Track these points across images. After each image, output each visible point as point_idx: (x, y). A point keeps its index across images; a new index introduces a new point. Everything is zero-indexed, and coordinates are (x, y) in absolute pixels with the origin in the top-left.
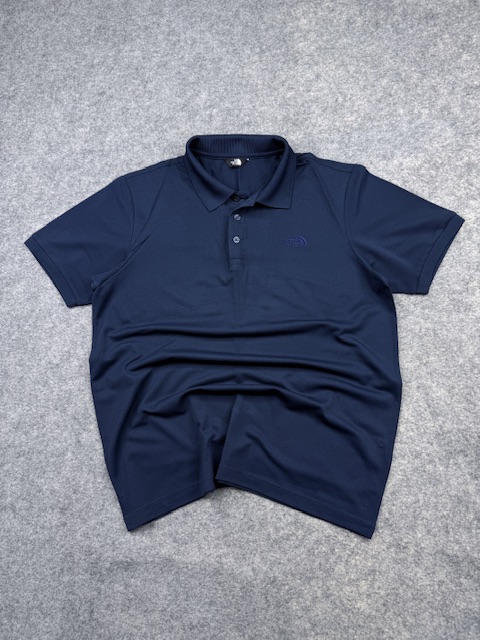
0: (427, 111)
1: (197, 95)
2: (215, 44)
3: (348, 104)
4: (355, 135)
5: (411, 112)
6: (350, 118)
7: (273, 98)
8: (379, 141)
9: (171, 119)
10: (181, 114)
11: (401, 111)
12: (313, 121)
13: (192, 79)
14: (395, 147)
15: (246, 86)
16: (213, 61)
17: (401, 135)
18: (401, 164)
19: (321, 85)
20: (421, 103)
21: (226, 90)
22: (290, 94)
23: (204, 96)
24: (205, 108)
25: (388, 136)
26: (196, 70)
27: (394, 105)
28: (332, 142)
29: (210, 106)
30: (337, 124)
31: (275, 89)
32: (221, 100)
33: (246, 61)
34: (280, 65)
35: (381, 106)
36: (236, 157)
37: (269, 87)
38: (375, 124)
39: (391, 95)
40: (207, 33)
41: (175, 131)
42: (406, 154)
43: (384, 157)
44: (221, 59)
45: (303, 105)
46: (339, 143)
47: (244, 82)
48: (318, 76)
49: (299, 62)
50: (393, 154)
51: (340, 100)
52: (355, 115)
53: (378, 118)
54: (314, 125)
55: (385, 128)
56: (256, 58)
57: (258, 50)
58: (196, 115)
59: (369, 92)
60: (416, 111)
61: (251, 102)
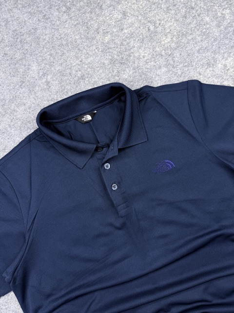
0: (228, 11)
1: (29, 69)
2: (25, 17)
3: (160, 29)
4: (177, 54)
5: (215, 17)
6: (166, 41)
7: (94, 47)
8: (198, 51)
9: (15, 98)
10: (22, 91)
11: (207, 19)
12: (137, 55)
13: (18, 56)
14: (214, 52)
15: (67, 44)
16: (30, 33)
17: (215, 40)
18: (225, 66)
19: (130, 21)
20: (220, 5)
21: (51, 55)
22: (107, 38)
23: (34, 67)
24: (40, 78)
25: (205, 44)
26: (19, 47)
27: (199, 15)
28: (160, 67)
29: (44, 74)
30: (157, 49)
31: (93, 39)
32: (51, 66)
33: (58, 23)
34: (88, 15)
35: (188, 21)
36: (85, 114)
37: (87, 38)
38: (190, 38)
39: (193, 8)
40: (15, 10)
41: (23, 107)
42: (226, 55)
43: (209, 64)
44: (36, 29)
45: (122, 44)
46: (166, 66)
47: (64, 43)
48: (124, 14)
49: (104, 7)
50: (215, 60)
51: (152, 28)
52: (169, 36)
53: (190, 32)
54: (139, 58)
55: (199, 39)
56: (65, 17)
57: (64, 9)
58: (34, 87)
59: (173, 12)
60: (219, 14)
61: (77, 58)
